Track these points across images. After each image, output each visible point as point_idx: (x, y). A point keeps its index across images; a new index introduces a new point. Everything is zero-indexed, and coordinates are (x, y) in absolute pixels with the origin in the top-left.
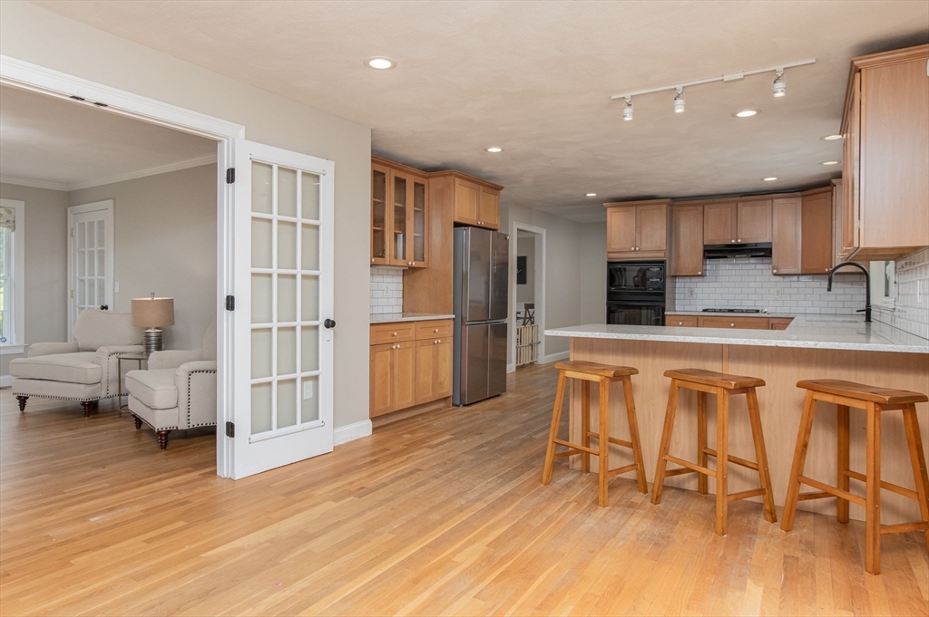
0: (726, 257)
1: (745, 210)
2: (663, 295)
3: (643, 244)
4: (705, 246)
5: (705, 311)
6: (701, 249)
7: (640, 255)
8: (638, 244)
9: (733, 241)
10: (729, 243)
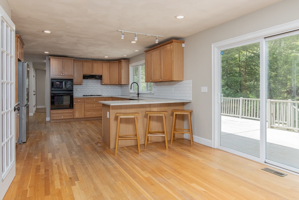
0: (88, 79)
1: (95, 65)
2: (72, 91)
3: (65, 73)
4: (83, 75)
5: (84, 96)
6: (82, 76)
7: (64, 77)
8: (63, 73)
9: (92, 74)
10: (91, 74)
